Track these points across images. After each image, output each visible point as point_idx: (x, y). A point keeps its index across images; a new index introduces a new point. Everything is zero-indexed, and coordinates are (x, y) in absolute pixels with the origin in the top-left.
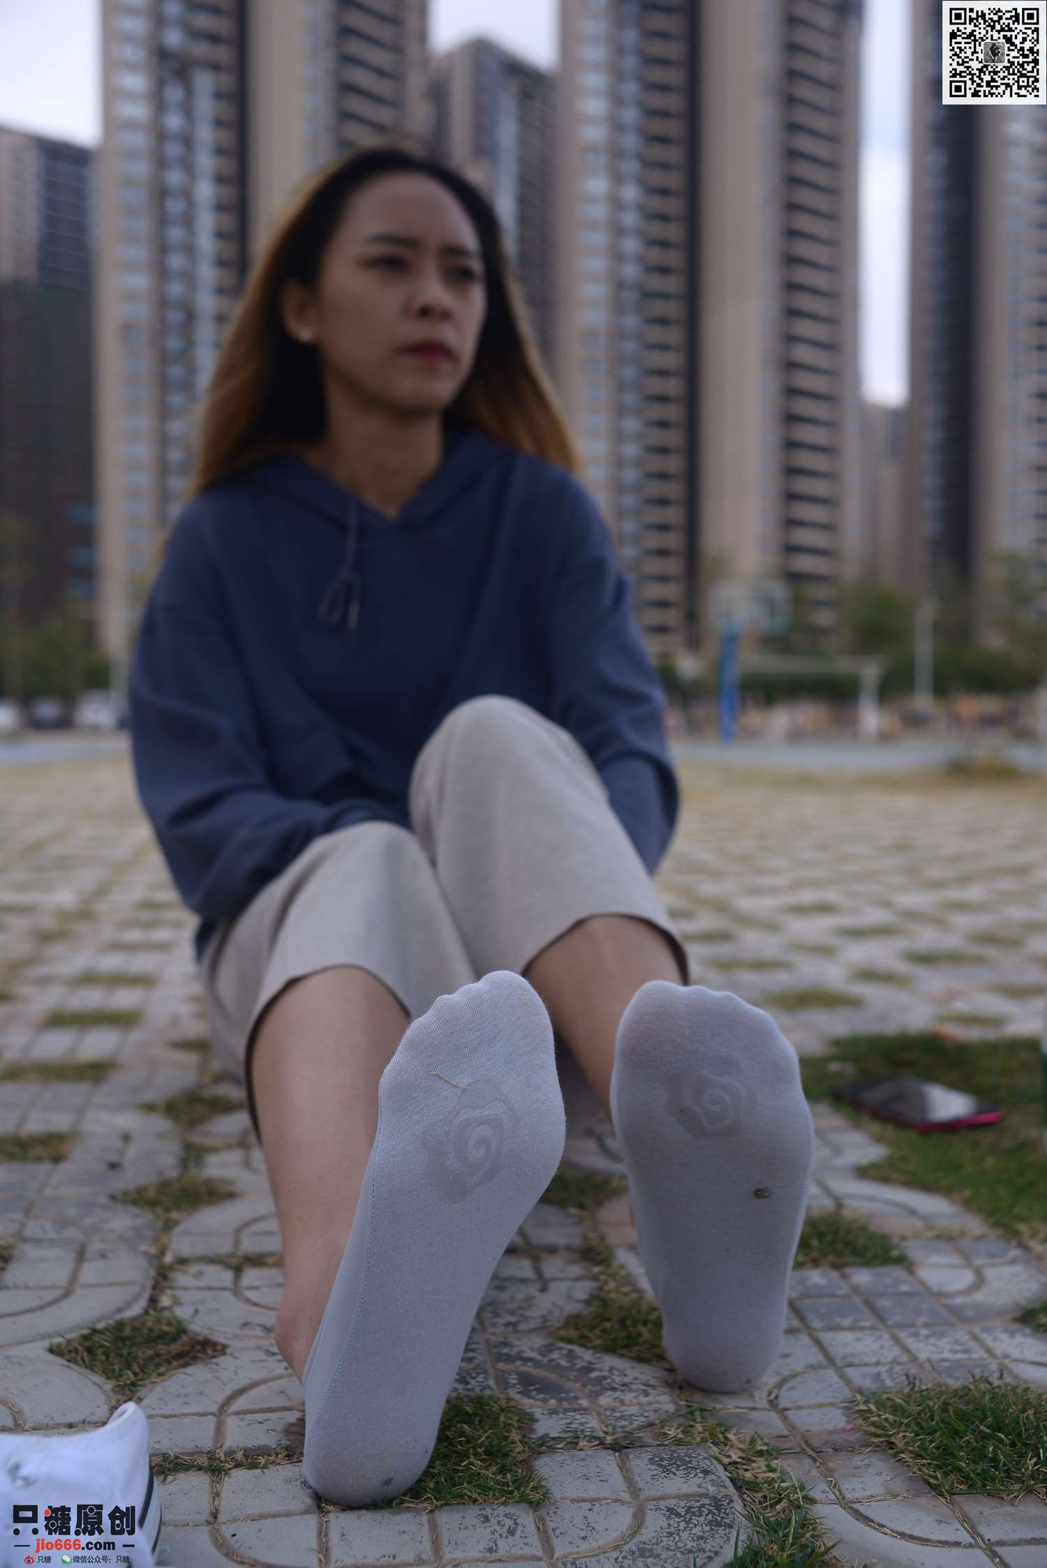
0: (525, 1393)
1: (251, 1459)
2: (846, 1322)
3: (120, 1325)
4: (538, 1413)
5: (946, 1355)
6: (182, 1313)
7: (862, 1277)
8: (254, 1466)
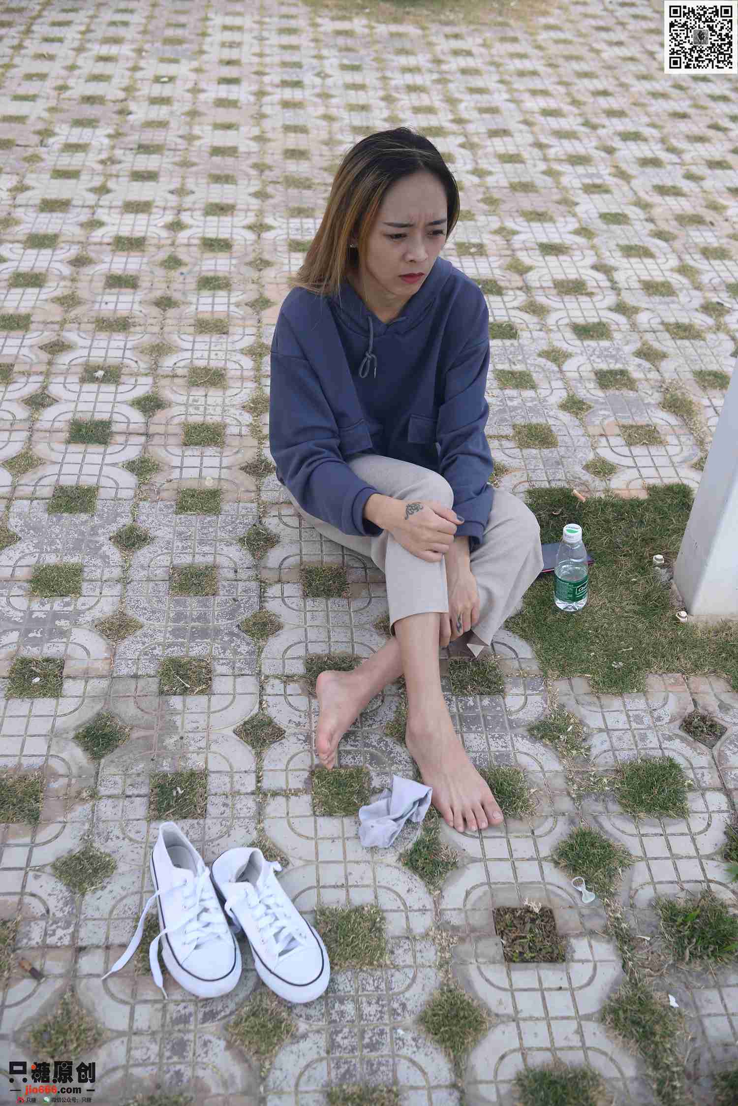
0: (371, 764)
1: (296, 793)
2: (474, 728)
3: (252, 719)
4: (373, 774)
5: (500, 749)
6: (272, 712)
7: (486, 701)
8: (296, 795)
